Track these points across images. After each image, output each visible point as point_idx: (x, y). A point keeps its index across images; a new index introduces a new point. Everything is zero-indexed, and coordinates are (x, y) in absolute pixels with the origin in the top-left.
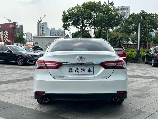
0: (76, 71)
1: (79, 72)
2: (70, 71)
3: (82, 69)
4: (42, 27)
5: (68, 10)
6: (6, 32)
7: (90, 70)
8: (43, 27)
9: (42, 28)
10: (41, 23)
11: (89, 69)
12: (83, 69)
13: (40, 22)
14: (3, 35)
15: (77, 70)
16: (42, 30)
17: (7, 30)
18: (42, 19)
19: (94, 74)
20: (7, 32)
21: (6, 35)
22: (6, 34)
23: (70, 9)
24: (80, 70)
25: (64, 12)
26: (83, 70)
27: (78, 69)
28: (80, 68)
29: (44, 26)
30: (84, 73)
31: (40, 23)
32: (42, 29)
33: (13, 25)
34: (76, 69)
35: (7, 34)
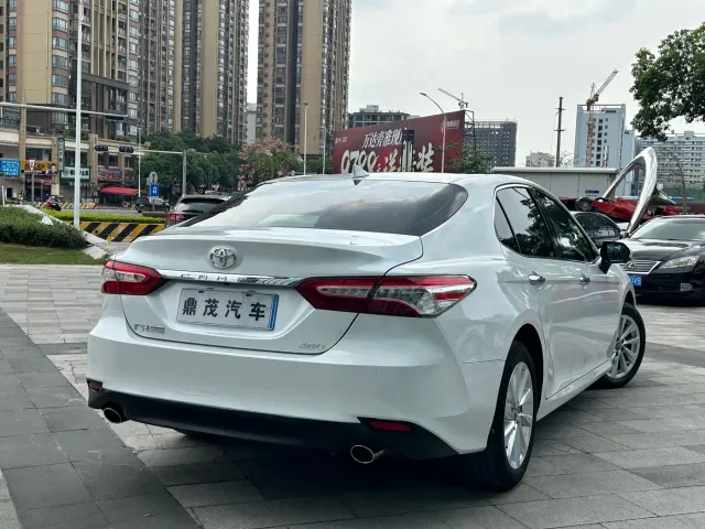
0: (209, 309)
1: (215, 315)
2: (190, 307)
3: (229, 302)
4: (597, 124)
5: (664, 43)
6: (426, 152)
7: (258, 311)
8: (603, 125)
9: (596, 131)
10: (596, 108)
11: (258, 304)
12: (234, 302)
13: (590, 103)
14: (415, 163)
15: (211, 306)
16: (596, 138)
17: (430, 145)
18: (601, 90)
19: (272, 327)
20: (431, 153)
21: (427, 164)
22: (425, 160)
23: (671, 37)
24: (221, 309)
25: (643, 54)
26: (234, 306)
27: (215, 301)
28: (223, 299)
29: (607, 120)
30: (236, 322)
31: (588, 109)
32: (600, 135)
33: (453, 124)
34: (209, 301)
35: (431, 161)
